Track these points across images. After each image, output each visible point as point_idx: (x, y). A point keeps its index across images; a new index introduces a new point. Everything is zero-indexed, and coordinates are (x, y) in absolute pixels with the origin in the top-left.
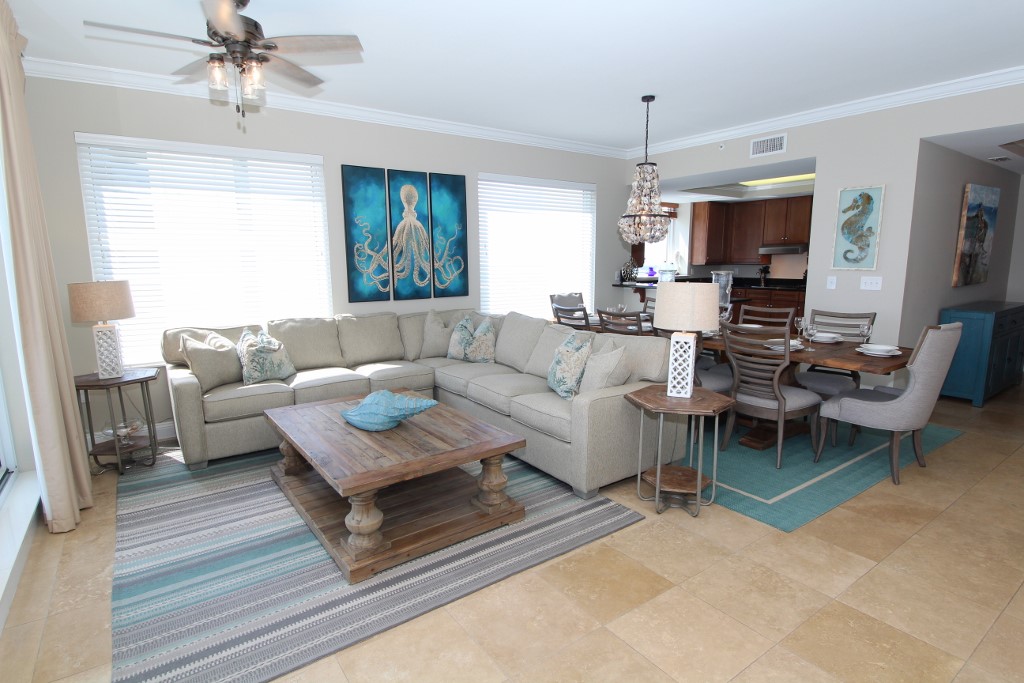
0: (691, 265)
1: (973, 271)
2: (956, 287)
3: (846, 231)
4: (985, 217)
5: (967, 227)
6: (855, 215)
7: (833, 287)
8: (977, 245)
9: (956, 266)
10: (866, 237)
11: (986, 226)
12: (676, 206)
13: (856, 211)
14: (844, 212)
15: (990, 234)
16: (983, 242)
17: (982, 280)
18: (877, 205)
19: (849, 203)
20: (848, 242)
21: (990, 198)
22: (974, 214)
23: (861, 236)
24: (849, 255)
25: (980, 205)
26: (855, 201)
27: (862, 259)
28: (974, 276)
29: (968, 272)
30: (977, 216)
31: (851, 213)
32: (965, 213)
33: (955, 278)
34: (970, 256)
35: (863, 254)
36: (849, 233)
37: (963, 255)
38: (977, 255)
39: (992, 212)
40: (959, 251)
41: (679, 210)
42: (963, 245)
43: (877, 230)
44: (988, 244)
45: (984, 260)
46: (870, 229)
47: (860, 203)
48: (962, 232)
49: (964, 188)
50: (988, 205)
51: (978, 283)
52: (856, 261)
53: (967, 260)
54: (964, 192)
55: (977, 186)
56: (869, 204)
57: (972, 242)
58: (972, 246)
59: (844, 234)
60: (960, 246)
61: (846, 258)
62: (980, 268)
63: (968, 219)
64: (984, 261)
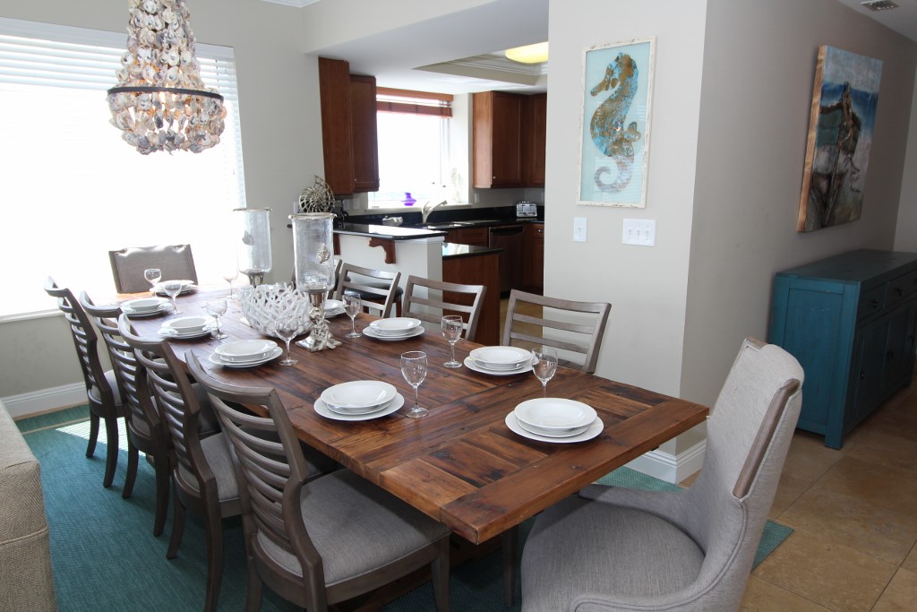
0: (474, 189)
1: (836, 203)
2: (803, 231)
3: (597, 130)
4: (855, 109)
5: (821, 126)
6: (610, 100)
7: (583, 239)
8: (842, 158)
9: (804, 195)
10: (628, 142)
11: (856, 123)
12: (450, 98)
13: (611, 92)
14: (593, 94)
15: (865, 139)
16: (853, 152)
17: (852, 218)
18: (644, 77)
19: (599, 77)
20: (601, 153)
21: (863, 76)
22: (835, 102)
23: (620, 141)
24: (604, 178)
25: (845, 87)
26: (610, 72)
27: (624, 185)
28: (838, 211)
29: (825, 205)
30: (839, 106)
31: (605, 95)
32: (817, 99)
33: (801, 216)
34: (829, 177)
35: (625, 176)
36: (603, 135)
37: (815, 176)
38: (841, 176)
39: (868, 101)
40: (807, 170)
41: (455, 105)
42: (817, 159)
43: (645, 128)
44: (861, 156)
45: (857, 183)
46: (633, 125)
47: (616, 76)
48: (813, 135)
49: (816, 53)
50: (862, 88)
51: (845, 221)
52: (614, 188)
53: (824, 184)
54: (816, 61)
55: (839, 52)
56: (631, 75)
57: (830, 151)
58: (833, 159)
59: (594, 136)
60: (809, 159)
61: (599, 184)
62: (848, 197)
63: (824, 111)
64: (855, 186)
